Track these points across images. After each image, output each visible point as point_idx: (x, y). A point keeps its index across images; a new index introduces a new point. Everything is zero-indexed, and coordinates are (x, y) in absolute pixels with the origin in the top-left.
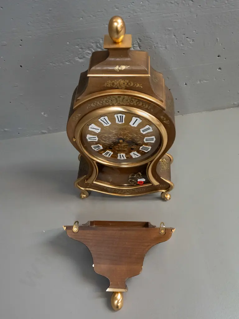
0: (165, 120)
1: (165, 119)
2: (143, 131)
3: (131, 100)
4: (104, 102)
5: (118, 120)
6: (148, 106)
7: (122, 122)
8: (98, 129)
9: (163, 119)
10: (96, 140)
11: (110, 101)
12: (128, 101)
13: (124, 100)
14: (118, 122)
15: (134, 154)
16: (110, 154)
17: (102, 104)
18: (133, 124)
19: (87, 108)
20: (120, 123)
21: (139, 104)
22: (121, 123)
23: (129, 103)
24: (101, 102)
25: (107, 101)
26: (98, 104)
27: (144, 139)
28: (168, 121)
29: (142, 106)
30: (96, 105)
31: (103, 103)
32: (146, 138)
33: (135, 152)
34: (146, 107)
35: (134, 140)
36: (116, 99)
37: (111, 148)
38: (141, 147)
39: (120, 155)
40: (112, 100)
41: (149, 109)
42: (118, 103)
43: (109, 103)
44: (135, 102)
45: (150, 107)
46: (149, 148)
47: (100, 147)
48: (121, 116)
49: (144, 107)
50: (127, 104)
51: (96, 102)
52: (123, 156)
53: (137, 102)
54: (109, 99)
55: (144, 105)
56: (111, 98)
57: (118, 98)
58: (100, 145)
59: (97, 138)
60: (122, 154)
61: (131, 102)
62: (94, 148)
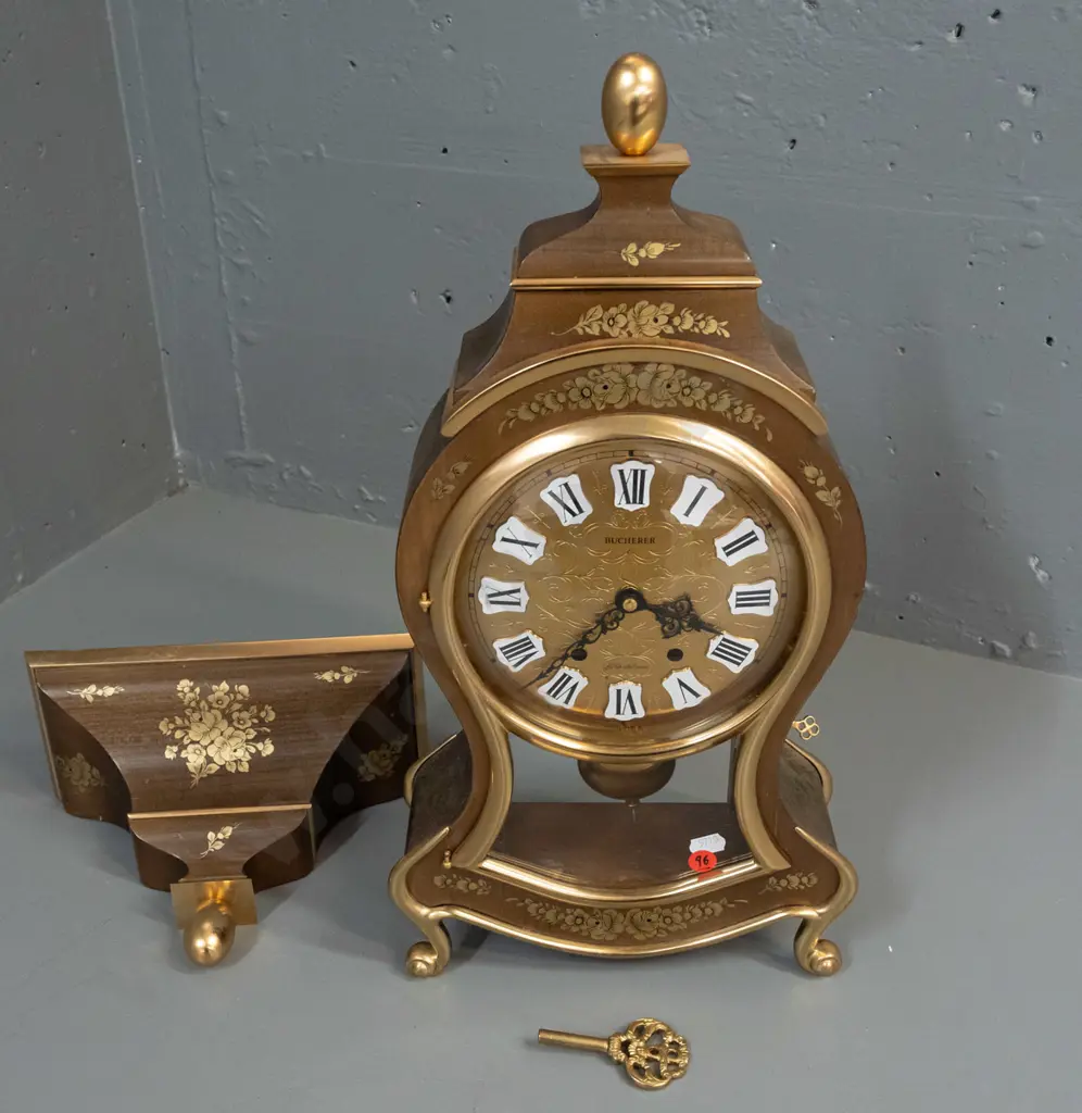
0: (822, 488)
1: (822, 481)
2: (730, 549)
3: (684, 383)
4: (574, 394)
5: (626, 492)
6: (755, 413)
7: (641, 502)
8: (535, 545)
9: (815, 479)
10: (519, 604)
11: (599, 389)
12: (675, 388)
13: (659, 380)
14: (624, 501)
15: (681, 683)
16: (574, 688)
17: (565, 404)
18: (687, 514)
19: (500, 430)
20: (632, 507)
21: (715, 404)
22: (638, 506)
23: (675, 398)
24: (562, 398)
25: (587, 393)
26: (548, 409)
27: (728, 596)
28: (836, 489)
29: (729, 415)
30: (538, 414)
31: (569, 399)
32: (739, 588)
33: (687, 675)
34: (746, 420)
35: (688, 599)
36: (625, 380)
37: (580, 655)
38: (714, 644)
39: (619, 692)
40: (606, 383)
41: (757, 428)
42: (633, 399)
43: (593, 398)
44: (700, 394)
45: (761, 418)
46: (749, 649)
47: (533, 647)
48: (636, 472)
49: (738, 419)
50: (669, 405)
51: (537, 397)
52: (630, 697)
53: (708, 393)
54: (595, 381)
55: (738, 411)
56: (603, 373)
57: (632, 377)
58: (534, 633)
59: (524, 597)
60: (627, 686)
61: (687, 391)
62: (505, 654)
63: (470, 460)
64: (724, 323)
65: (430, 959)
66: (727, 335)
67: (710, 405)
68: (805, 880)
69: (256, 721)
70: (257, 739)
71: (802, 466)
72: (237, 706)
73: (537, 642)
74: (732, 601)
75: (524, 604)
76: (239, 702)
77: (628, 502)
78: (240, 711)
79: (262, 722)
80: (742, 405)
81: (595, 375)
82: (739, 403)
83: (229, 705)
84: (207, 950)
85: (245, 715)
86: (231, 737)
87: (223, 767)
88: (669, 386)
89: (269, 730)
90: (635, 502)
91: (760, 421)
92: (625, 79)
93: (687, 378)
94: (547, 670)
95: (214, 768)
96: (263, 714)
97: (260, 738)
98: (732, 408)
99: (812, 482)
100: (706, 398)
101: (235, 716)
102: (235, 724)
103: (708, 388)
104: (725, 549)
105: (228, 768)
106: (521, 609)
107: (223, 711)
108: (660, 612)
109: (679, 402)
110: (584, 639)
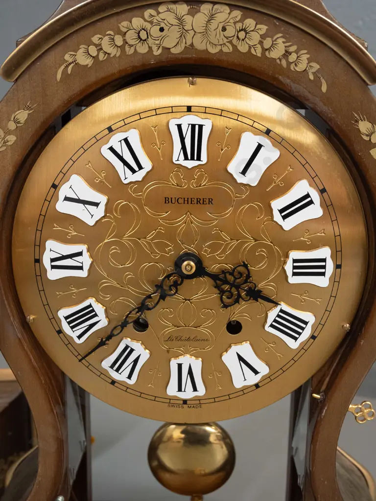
0: (375, 146)
3: (239, 26)
4: (131, 37)
5: (184, 147)
6: (310, 60)
7: (199, 159)
8: (96, 204)
9: (369, 135)
10: (81, 268)
11: (155, 31)
12: (231, 31)
13: (213, 25)
14: (182, 157)
15: (241, 358)
16: (136, 361)
17: (122, 48)
18: (244, 172)
19: (59, 76)
20: (190, 164)
21: (269, 49)
22: (195, 163)
23: (231, 42)
24: (119, 41)
25: (143, 35)
26: (106, 53)
27: (285, 263)
29: (284, 63)
30: (95, 58)
31: (125, 42)
32: (295, 254)
33: (245, 349)
34: (301, 67)
35: (245, 266)
36: (180, 20)
37: (142, 326)
38: (273, 314)
39: (180, 366)
40: (163, 25)
41: (311, 77)
42: (189, 43)
43: (150, 41)
44: (255, 38)
45: (316, 66)
46: (306, 323)
47: (96, 315)
48: (193, 126)
49: (292, 67)
50: (225, 50)
51: (95, 39)
52: (190, 372)
53: (263, 37)
54: (151, 22)
55: (293, 57)
56: (159, 13)
57: (188, 19)
58: (98, 301)
59: (86, 260)
60: (187, 360)
61: (242, 35)
62: (69, 323)
63: (29, 108)
67: (264, 50)
71: (357, 121)
73: (99, 309)
74: (289, 268)
75: (86, 267)
77: (186, 158)
80: (297, 52)
81: (151, 16)
82: (293, 49)
88: (224, 29)
90: (192, 159)
91: (314, 70)
93: (241, 21)
94: (106, 340)
98: (287, 54)
99: (366, 138)
100: (261, 43)
103: (262, 32)
104: (281, 211)
106: (83, 274)
108: (218, 279)
109: (235, 47)
110: (142, 307)
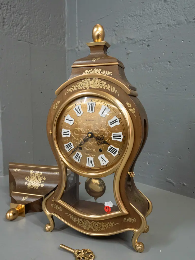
0: (131, 108)
1: (130, 106)
2: (112, 123)
4: (79, 86)
5: (90, 109)
6: (115, 89)
7: (93, 111)
8: (72, 121)
9: (129, 106)
10: (69, 135)
11: (84, 84)
12: (99, 84)
13: (95, 83)
15: (102, 158)
16: (80, 157)
17: (77, 88)
18: (102, 114)
19: (66, 94)
20: (91, 112)
21: (107, 87)
23: (99, 86)
25: (82, 85)
26: (74, 89)
28: (134, 108)
29: (110, 90)
30: (72, 90)
31: (78, 87)
32: (113, 133)
33: (103, 156)
34: (113, 91)
35: (102, 135)
36: (89, 82)
37: (81, 148)
38: (109, 148)
39: (89, 159)
40: (85, 83)
41: (116, 93)
42: (90, 86)
43: (83, 86)
44: (104, 85)
45: (116, 91)
46: (117, 150)
47: (71, 146)
48: (92, 104)
49: (111, 91)
50: (98, 88)
51: (73, 86)
52: (91, 161)
53: (105, 85)
54: (83, 83)
55: (111, 89)
56: (84, 81)
57: (90, 81)
58: (72, 143)
59: (70, 133)
60: (90, 158)
61: (101, 84)
62: (66, 147)
63: (60, 101)
64: (111, 73)
65: (49, 227)
66: (112, 75)
67: (106, 87)
68: (133, 220)
69: (42, 180)
70: (41, 183)
71: (126, 103)
72: (39, 176)
73: (72, 144)
74: (112, 136)
75: (70, 135)
76: (40, 175)
77: (90, 111)
78: (40, 177)
79: (43, 180)
80: (112, 88)
81: (83, 81)
82: (112, 87)
83: (38, 176)
84: (10, 216)
85: (40, 178)
86: (37, 182)
87: (33, 187)
88: (97, 83)
89: (44, 182)
90: (91, 111)
91: (116, 92)
92: (95, 29)
93: (101, 81)
94: (73, 152)
95: (32, 187)
96: (43, 178)
97: (42, 183)
98: (110, 88)
99: (128, 107)
100: (105, 86)
101: (39, 178)
102: (38, 180)
103: (105, 84)
104: (110, 123)
105: (34, 188)
106: (69, 136)
107: (37, 177)
108: (98, 139)
109: (100, 87)
110: (81, 145)
